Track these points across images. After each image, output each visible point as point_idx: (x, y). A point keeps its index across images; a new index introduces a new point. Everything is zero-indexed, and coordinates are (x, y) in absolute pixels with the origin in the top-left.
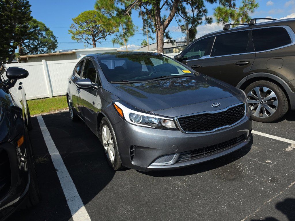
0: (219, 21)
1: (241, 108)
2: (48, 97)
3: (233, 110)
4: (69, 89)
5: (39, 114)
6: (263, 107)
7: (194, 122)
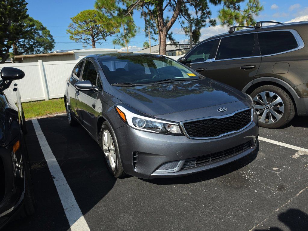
0: (223, 24)
1: (248, 113)
3: (239, 115)
5: (34, 117)
6: (269, 112)
7: (200, 127)
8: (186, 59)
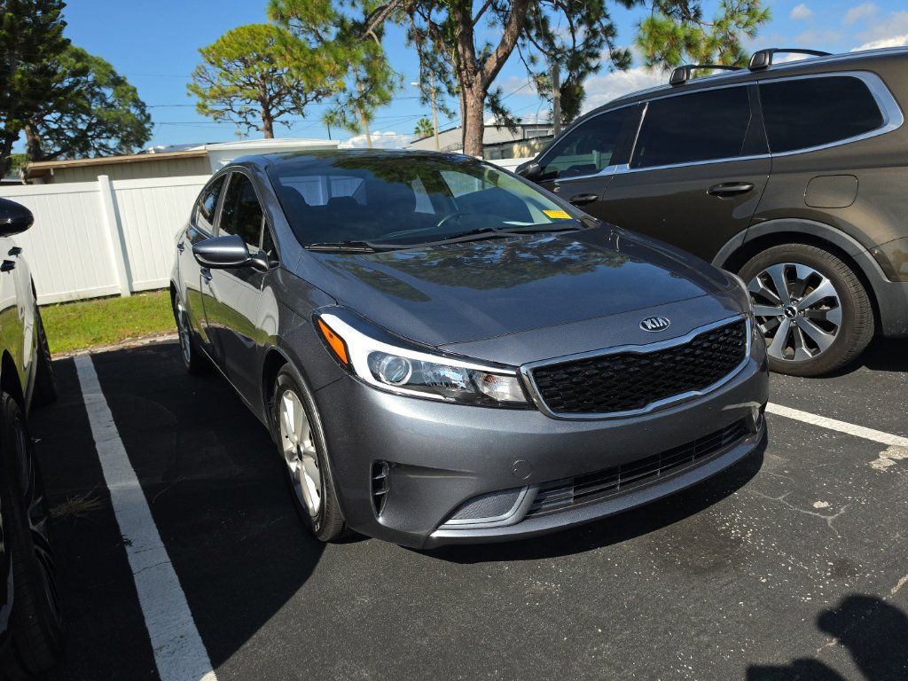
1: (735, 332)
2: (118, 295)
3: (709, 341)
4: (177, 270)
5: (85, 348)
6: (796, 327)
7: (584, 381)
8: (543, 168)
